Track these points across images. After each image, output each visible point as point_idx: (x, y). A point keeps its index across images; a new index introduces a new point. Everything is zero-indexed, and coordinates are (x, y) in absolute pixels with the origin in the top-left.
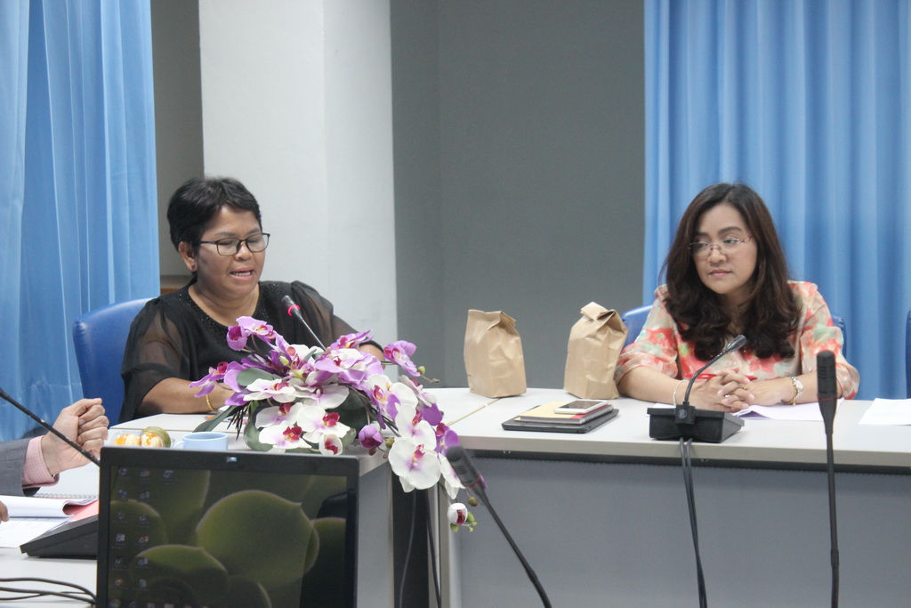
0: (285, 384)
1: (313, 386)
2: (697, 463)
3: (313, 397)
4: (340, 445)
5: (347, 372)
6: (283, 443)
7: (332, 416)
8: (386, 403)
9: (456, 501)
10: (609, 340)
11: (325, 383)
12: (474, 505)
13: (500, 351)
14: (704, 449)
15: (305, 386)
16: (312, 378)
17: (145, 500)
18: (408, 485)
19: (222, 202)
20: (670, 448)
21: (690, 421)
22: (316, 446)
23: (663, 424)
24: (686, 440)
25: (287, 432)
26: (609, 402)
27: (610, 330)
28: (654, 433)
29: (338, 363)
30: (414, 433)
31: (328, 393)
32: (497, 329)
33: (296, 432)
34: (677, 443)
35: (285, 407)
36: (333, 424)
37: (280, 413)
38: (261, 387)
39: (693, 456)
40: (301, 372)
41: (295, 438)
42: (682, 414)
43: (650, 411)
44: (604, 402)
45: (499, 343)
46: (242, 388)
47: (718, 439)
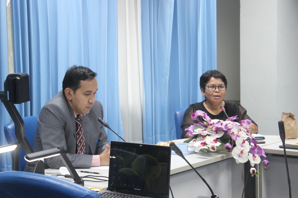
0: (205, 130)
1: (214, 131)
3: (213, 134)
4: (216, 148)
5: (223, 127)
6: (200, 147)
7: (216, 140)
8: (235, 137)
9: (253, 167)
11: (217, 130)
12: (266, 170)
13: (289, 125)
15: (212, 131)
16: (214, 129)
17: (120, 156)
18: (238, 162)
22: (209, 148)
25: (202, 143)
29: (222, 124)
30: (242, 146)
31: (218, 133)
32: (289, 118)
33: (204, 144)
35: (204, 137)
36: (216, 142)
37: (202, 138)
38: (198, 131)
40: (211, 127)
41: (204, 146)
45: (289, 122)
46: (193, 130)
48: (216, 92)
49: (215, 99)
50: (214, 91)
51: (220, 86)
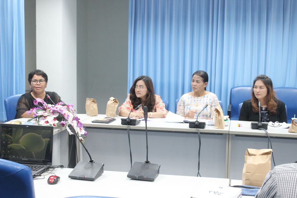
0: (46, 112)
1: (51, 113)
2: (131, 130)
3: (51, 115)
4: (56, 125)
5: (58, 110)
6: (44, 124)
7: (55, 119)
8: (67, 116)
9: (81, 137)
10: (115, 105)
11: (54, 112)
12: (85, 138)
13: (93, 107)
14: (132, 127)
15: (50, 113)
16: (51, 111)
18: (71, 133)
19: (34, 74)
20: (125, 127)
21: (129, 121)
22: (51, 125)
23: (124, 122)
24: (128, 125)
25: (45, 122)
26: (114, 117)
27: (115, 103)
28: (122, 124)
29: (57, 108)
30: (72, 123)
31: (55, 114)
32: (92, 102)
33: (47, 122)
34: (127, 126)
35: (45, 117)
36: (55, 121)
37: (44, 118)
38: (41, 113)
39: (130, 128)
40: (49, 110)
41: (47, 123)
42: (128, 120)
43: (121, 119)
44: (113, 117)
45: (92, 105)
46: (37, 113)
47: (135, 125)
48: (37, 85)
49: (37, 89)
50: (36, 84)
51: (41, 81)
